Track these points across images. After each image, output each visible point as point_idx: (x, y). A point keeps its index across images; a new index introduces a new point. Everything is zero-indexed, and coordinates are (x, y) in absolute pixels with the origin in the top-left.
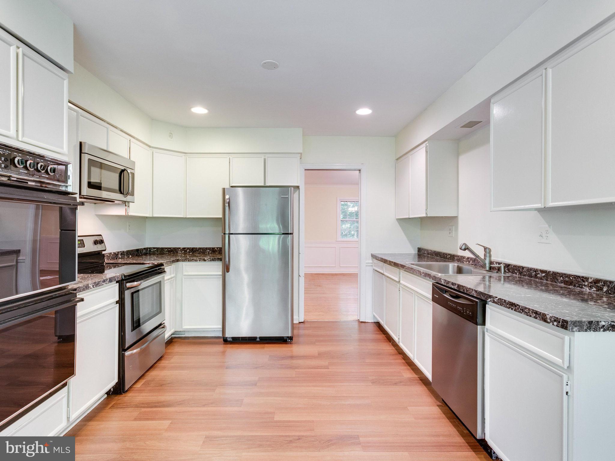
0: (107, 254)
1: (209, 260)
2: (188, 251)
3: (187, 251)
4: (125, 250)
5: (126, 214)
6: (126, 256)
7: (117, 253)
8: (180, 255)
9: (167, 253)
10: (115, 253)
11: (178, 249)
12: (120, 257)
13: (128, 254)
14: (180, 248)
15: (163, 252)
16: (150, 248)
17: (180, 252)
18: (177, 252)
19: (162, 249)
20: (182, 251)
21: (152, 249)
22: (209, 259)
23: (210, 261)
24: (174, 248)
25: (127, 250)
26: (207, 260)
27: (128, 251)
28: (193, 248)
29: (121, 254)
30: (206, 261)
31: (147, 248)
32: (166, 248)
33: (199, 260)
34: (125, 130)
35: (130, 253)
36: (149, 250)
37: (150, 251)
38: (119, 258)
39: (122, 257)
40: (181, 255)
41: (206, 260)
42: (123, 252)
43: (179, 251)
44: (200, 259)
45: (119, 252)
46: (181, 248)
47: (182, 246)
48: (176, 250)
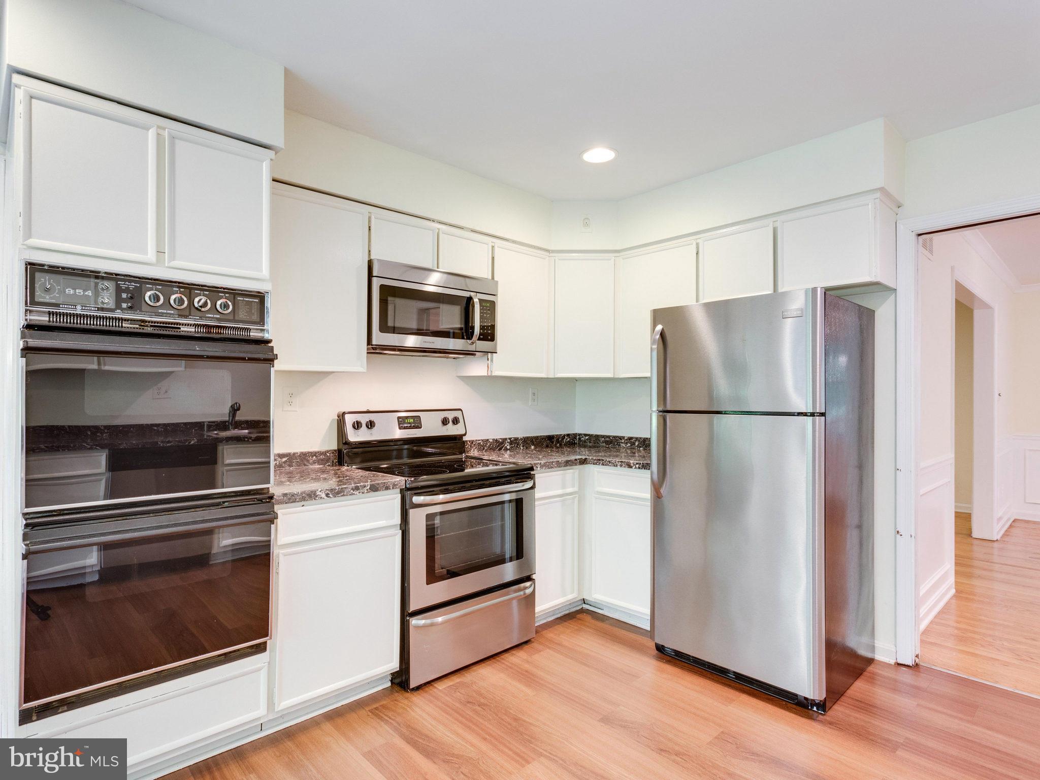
0: (479, 440)
1: (637, 466)
2: (637, 444)
3: (634, 444)
4: (520, 435)
5: (488, 373)
6: (523, 446)
7: (501, 440)
8: (624, 450)
9: (603, 447)
10: (496, 440)
11: (621, 439)
12: (508, 447)
13: (527, 443)
14: (624, 437)
15: (598, 443)
16: (580, 435)
17: (624, 446)
18: (619, 445)
19: (597, 437)
20: (626, 443)
21: (583, 437)
22: (637, 464)
23: (639, 468)
24: (614, 437)
25: (525, 436)
26: (634, 467)
27: (528, 438)
28: (644, 438)
29: (511, 443)
30: (631, 467)
31: (575, 435)
32: (603, 436)
33: (620, 463)
34: (477, 229)
35: (532, 441)
36: (578, 437)
37: (580, 439)
38: (506, 449)
39: (512, 447)
40: (626, 450)
41: (632, 465)
42: (516, 439)
43: (622, 443)
44: (622, 462)
45: (506, 439)
46: (626, 438)
47: (627, 435)
48: (617, 440)
